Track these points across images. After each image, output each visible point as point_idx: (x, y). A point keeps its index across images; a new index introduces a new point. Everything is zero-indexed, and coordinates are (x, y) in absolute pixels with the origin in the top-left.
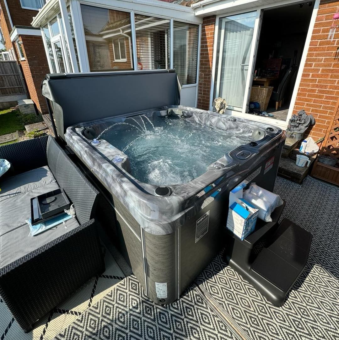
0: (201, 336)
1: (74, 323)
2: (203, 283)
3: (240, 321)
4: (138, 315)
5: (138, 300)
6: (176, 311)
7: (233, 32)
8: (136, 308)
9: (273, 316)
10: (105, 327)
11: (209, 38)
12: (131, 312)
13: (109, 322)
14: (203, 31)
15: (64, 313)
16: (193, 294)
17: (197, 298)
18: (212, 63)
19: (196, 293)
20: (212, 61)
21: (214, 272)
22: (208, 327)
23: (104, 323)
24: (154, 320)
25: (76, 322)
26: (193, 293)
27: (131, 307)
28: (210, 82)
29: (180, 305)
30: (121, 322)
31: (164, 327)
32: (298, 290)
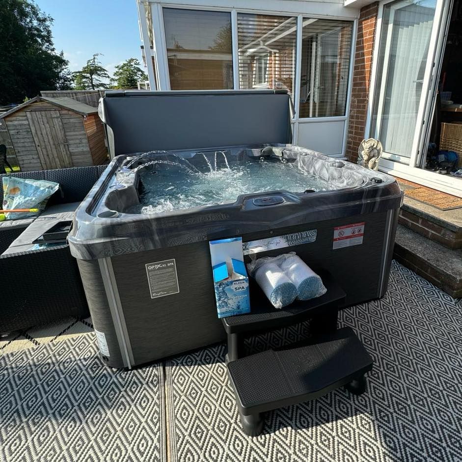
0: (123, 416)
1: (29, 349)
2: (174, 367)
3: (181, 423)
4: (82, 367)
5: (93, 353)
6: (120, 380)
7: (408, 26)
8: (85, 359)
9: (231, 440)
10: (48, 364)
11: (367, 40)
12: (79, 362)
13: (55, 361)
14: (360, 29)
15: (29, 339)
16: (152, 373)
17: (153, 379)
18: (369, 81)
19: (156, 372)
20: (370, 77)
21: (198, 362)
22: (139, 411)
23: (49, 361)
24: (92, 378)
25: (31, 349)
26: (152, 371)
27: (82, 358)
28: (365, 113)
29: (129, 376)
30: (64, 366)
31: (97, 389)
32: (299, 430)
